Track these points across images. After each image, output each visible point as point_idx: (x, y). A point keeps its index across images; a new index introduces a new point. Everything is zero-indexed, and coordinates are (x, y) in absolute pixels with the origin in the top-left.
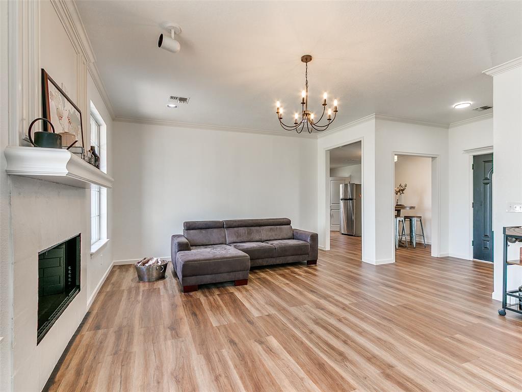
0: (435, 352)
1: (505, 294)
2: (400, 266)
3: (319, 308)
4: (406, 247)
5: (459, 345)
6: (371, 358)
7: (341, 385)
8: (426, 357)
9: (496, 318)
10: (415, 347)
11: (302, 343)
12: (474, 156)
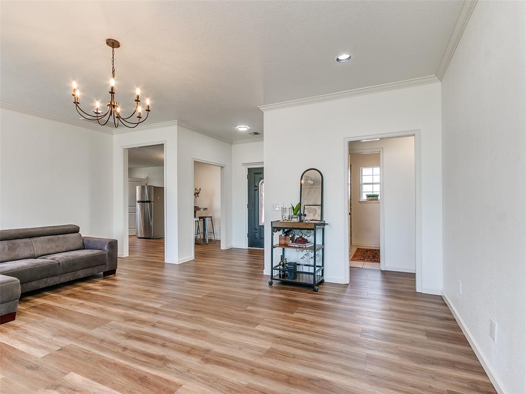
0: (237, 325)
1: (272, 269)
2: (199, 262)
3: (129, 320)
4: (200, 244)
5: (251, 314)
6: (190, 351)
7: (168, 388)
8: (232, 332)
9: (267, 287)
10: (222, 327)
11: (115, 364)
12: (248, 169)
